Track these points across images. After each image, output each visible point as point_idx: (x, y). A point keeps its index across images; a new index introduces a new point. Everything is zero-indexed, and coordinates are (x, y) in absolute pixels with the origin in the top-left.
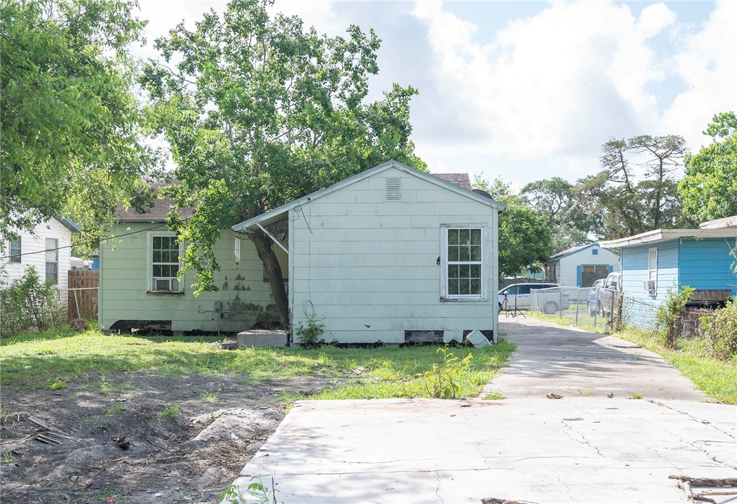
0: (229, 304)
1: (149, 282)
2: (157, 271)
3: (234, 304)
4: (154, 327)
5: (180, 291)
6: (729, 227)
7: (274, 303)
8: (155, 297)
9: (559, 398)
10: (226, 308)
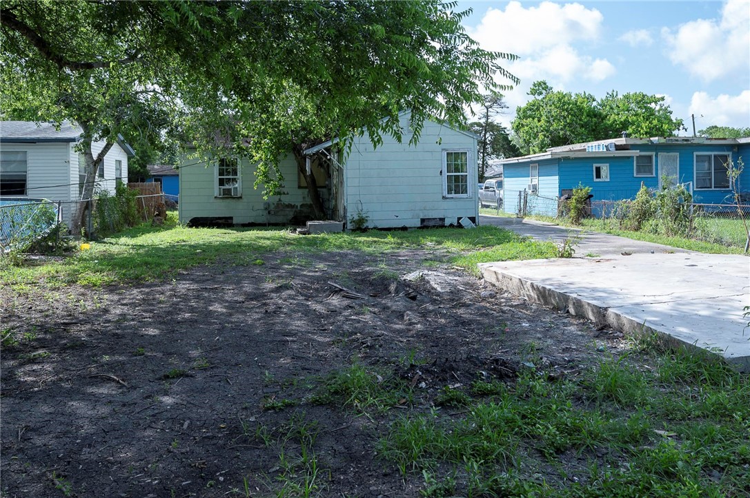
0: (274, 204)
1: (216, 190)
2: (221, 182)
3: (278, 204)
4: (220, 221)
5: (239, 195)
6: (571, 151)
7: (312, 203)
8: (221, 200)
9: (630, 254)
10: (272, 207)
